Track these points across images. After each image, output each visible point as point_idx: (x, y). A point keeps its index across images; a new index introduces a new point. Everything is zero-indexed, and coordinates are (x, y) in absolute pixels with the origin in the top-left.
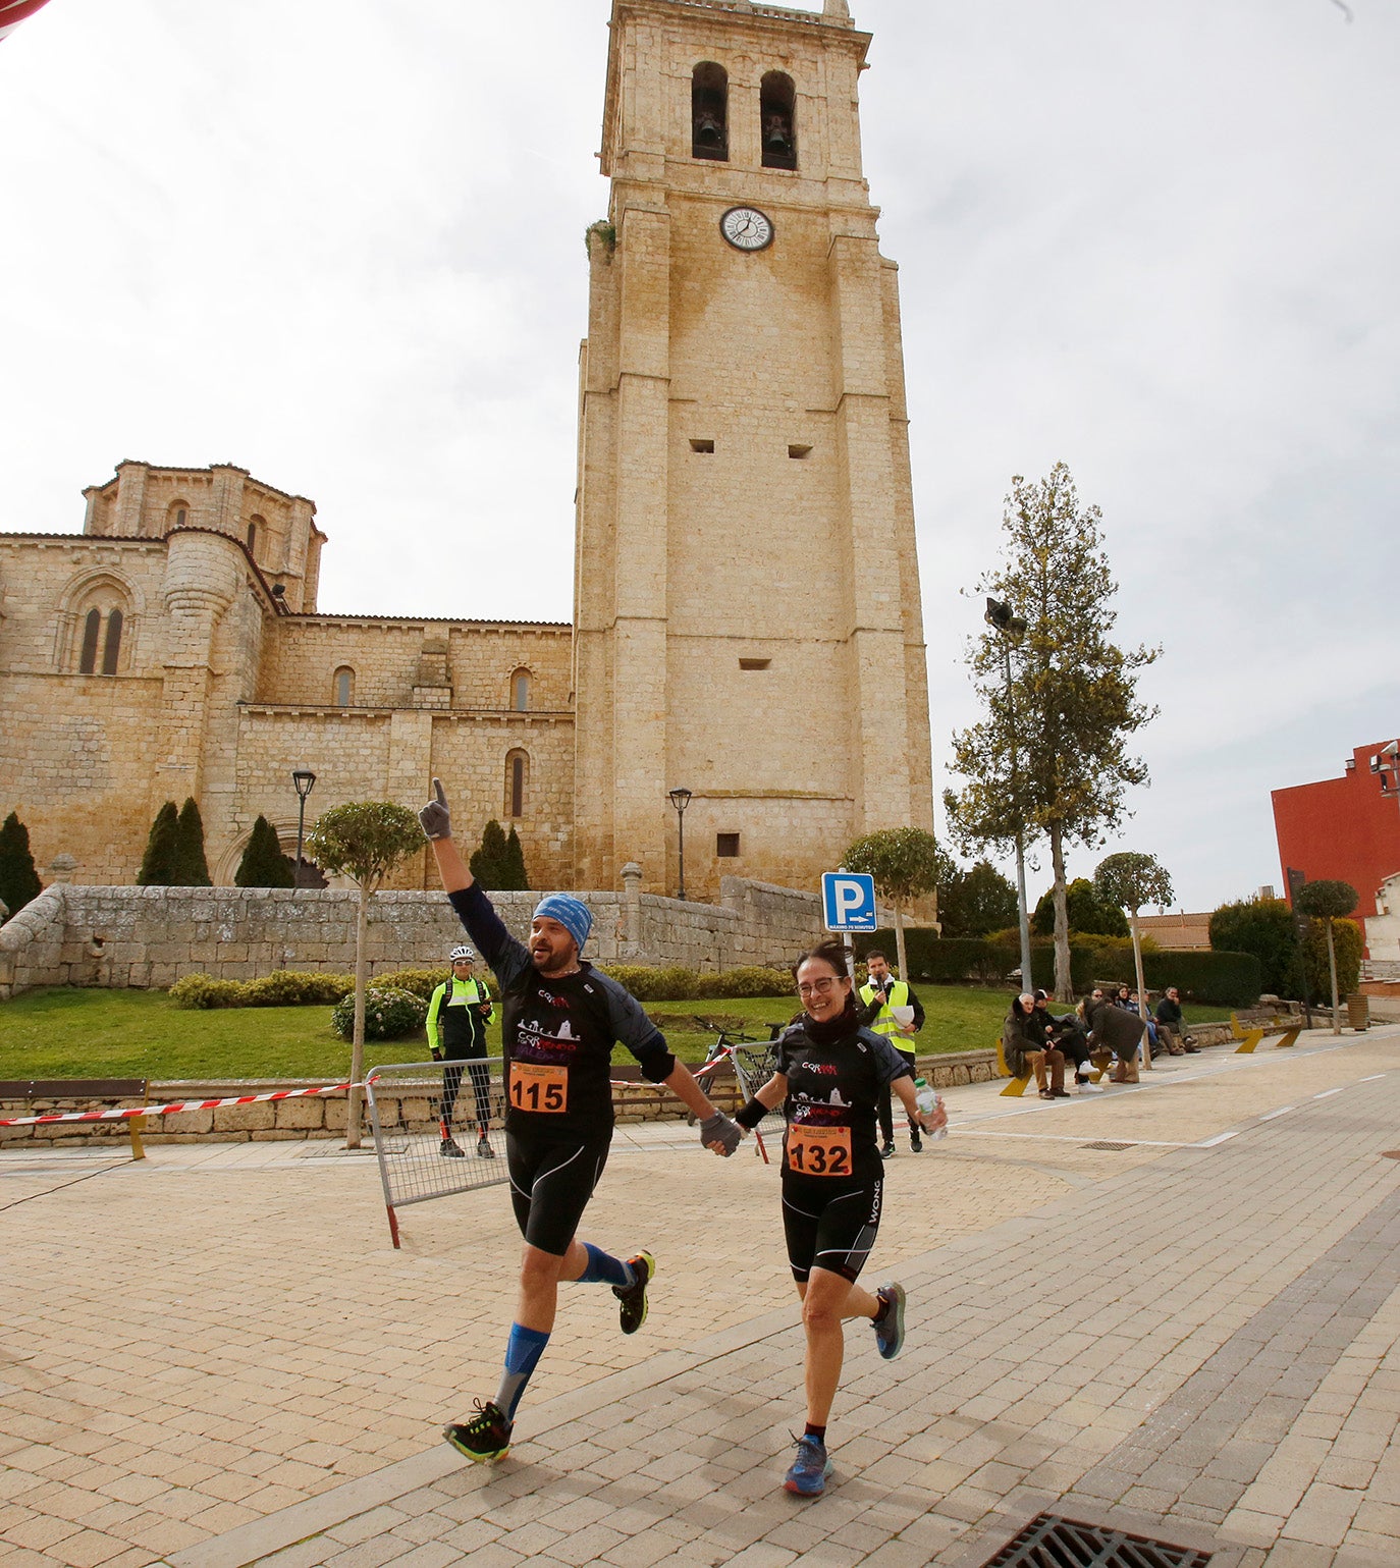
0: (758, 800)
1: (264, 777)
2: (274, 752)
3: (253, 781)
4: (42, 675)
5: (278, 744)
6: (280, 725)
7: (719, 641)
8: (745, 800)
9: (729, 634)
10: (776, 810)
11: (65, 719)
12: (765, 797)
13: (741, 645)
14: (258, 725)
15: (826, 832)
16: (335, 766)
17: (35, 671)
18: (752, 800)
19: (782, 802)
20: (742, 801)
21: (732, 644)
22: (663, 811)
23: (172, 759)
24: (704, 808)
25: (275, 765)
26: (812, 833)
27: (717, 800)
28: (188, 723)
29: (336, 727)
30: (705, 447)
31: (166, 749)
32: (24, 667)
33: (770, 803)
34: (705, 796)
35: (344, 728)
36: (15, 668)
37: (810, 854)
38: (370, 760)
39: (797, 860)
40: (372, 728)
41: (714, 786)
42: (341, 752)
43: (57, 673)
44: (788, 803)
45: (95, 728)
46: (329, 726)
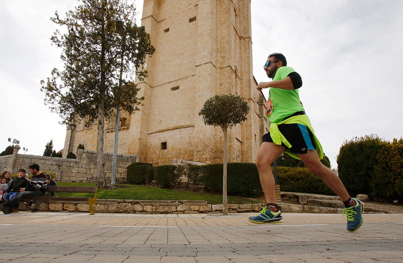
0: (172, 131)
1: (109, 146)
2: (111, 140)
3: (107, 146)
4: (81, 131)
5: (112, 138)
6: (112, 133)
7: (166, 85)
8: (169, 131)
9: (169, 82)
10: (177, 133)
11: (83, 139)
12: (174, 129)
13: (171, 83)
14: (109, 134)
15: (192, 138)
16: (120, 141)
17: (80, 130)
18: (170, 131)
19: (178, 130)
20: (168, 131)
21: (169, 84)
22: (139, 137)
23: (93, 144)
24: (158, 135)
25: (111, 143)
26: (187, 139)
27: (162, 132)
28: (96, 136)
29: (121, 132)
30: (167, 30)
31: (92, 142)
32: (79, 130)
33: (175, 131)
34: (158, 132)
35: (123, 132)
36: (78, 130)
37: (187, 146)
38: (126, 138)
39: (182, 149)
40: (127, 131)
41: (162, 128)
42: (121, 138)
43: (83, 130)
44: (180, 130)
45: (87, 140)
46: (120, 132)
